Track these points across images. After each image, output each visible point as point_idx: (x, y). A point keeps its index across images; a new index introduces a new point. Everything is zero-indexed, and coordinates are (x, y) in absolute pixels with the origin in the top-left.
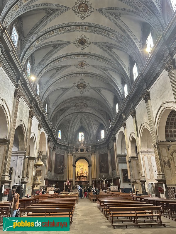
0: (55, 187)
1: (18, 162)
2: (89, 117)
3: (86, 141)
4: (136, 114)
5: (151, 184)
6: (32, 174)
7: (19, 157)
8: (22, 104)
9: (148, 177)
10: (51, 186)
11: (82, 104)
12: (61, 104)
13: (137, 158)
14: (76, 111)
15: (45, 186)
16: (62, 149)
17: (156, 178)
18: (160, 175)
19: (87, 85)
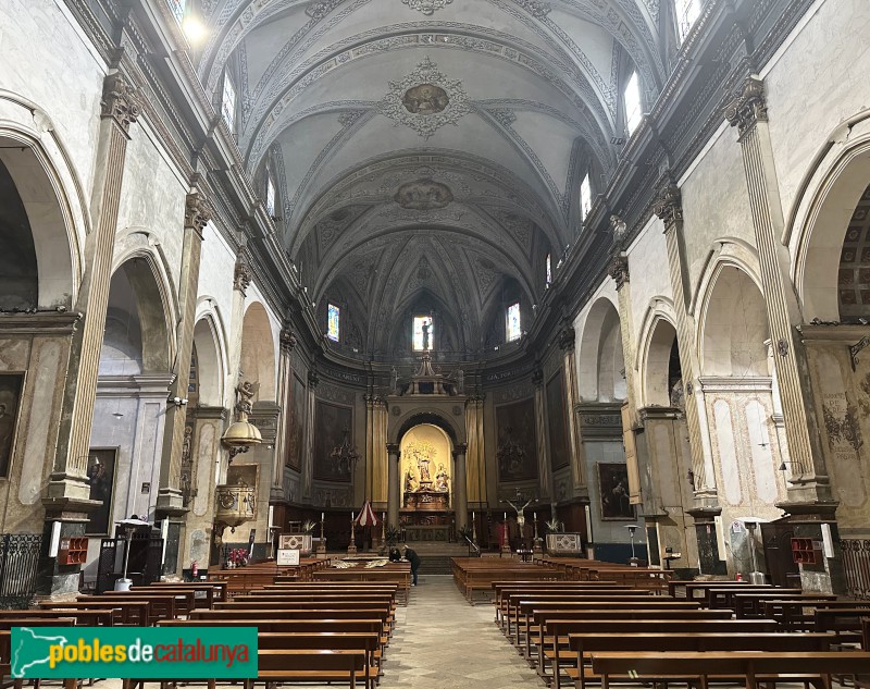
0: (315, 533)
1: (141, 423)
2: (454, 249)
3: (445, 353)
4: (684, 208)
5: (747, 524)
6: (212, 477)
7: (143, 401)
8: (144, 154)
9: (730, 495)
10: (297, 530)
11: (425, 189)
12: (335, 188)
13: (671, 415)
14: (400, 224)
15: (273, 529)
16: (345, 383)
17: (785, 499)
18: (804, 483)
19: (450, 93)
